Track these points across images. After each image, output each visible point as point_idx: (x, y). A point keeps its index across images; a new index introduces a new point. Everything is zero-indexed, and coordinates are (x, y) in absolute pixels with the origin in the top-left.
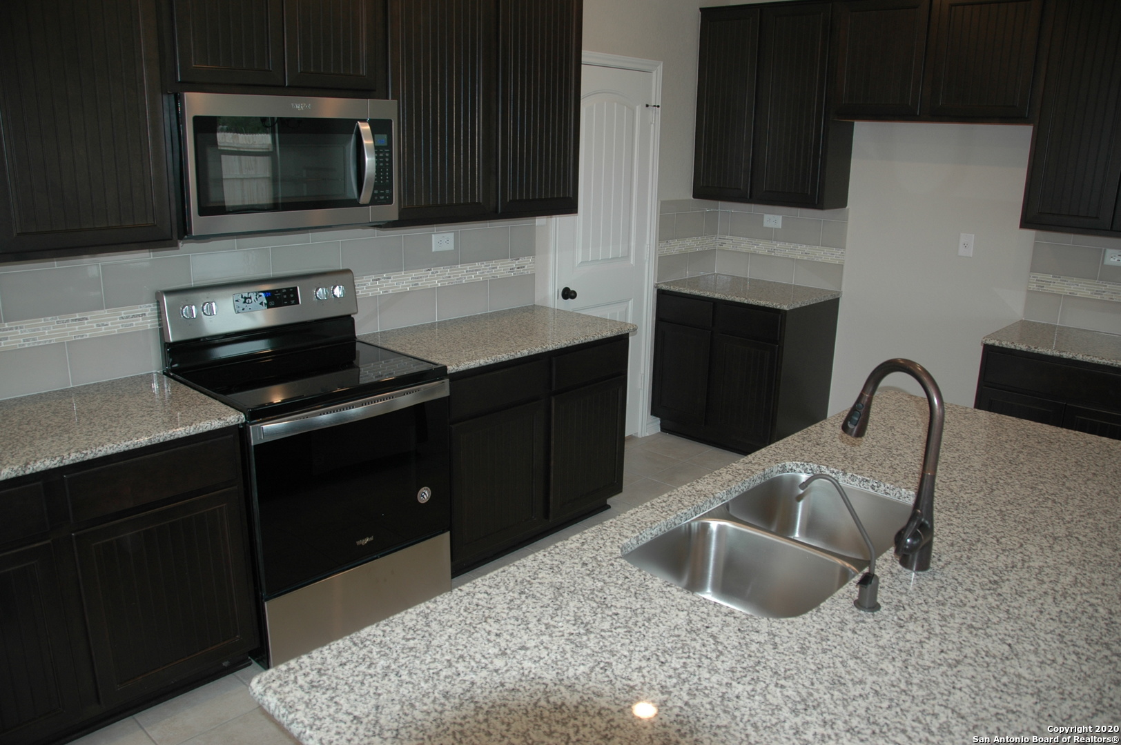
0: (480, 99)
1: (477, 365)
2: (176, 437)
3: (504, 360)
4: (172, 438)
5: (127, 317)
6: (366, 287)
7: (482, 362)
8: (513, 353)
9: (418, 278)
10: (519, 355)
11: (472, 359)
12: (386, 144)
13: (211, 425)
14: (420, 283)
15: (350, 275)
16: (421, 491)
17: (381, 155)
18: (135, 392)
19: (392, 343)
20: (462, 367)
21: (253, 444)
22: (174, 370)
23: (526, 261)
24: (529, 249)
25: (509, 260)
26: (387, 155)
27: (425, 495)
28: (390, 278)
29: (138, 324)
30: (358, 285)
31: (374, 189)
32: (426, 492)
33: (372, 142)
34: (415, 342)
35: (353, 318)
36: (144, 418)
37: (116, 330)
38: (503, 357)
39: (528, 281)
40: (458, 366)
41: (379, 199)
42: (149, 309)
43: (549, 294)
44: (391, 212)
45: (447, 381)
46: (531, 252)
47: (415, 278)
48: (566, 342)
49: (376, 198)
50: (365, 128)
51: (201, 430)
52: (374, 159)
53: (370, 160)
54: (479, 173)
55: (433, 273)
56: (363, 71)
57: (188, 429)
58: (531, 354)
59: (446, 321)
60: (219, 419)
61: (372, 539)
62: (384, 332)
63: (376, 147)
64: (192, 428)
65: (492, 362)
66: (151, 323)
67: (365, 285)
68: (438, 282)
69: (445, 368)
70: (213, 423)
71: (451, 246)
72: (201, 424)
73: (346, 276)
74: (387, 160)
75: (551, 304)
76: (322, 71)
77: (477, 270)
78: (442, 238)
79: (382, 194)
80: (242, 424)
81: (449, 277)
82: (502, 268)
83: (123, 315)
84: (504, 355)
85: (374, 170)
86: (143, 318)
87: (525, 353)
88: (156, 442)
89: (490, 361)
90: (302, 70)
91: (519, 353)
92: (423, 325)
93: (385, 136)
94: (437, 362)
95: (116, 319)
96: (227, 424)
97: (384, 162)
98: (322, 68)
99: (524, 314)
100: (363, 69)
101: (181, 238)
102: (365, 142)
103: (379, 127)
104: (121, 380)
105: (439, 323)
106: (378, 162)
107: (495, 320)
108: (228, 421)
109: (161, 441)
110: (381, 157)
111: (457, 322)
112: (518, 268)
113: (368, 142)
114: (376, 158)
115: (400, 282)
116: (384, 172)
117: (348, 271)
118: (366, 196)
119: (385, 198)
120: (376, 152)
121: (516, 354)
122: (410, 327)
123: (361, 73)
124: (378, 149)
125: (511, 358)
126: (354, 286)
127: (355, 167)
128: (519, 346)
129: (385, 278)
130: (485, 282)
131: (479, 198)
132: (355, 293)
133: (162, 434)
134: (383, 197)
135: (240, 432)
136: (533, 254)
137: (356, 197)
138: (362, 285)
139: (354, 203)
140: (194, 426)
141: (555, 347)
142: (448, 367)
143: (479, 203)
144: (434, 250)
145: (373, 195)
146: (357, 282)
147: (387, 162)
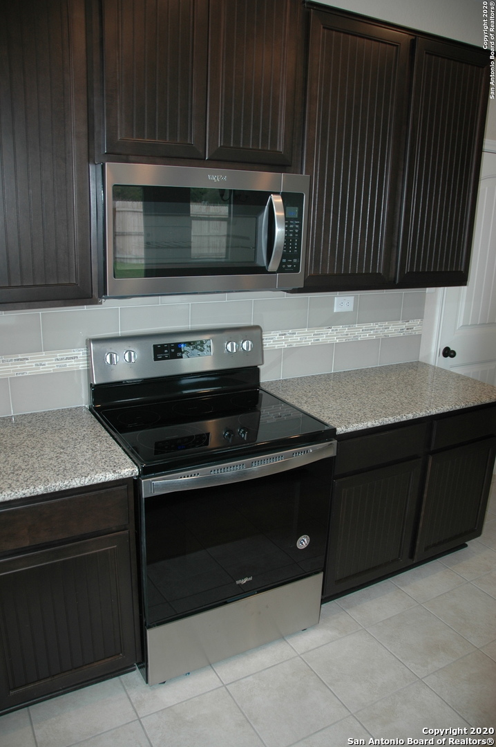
0: (388, 178)
1: (365, 427)
2: (71, 487)
3: (390, 423)
4: (67, 488)
5: (62, 359)
6: (272, 341)
7: (370, 424)
8: (399, 417)
9: (319, 334)
10: (404, 419)
11: (360, 421)
12: (297, 216)
13: (106, 477)
14: (321, 339)
15: (259, 331)
16: (300, 538)
17: (291, 226)
18: (58, 427)
19: (291, 394)
20: (351, 429)
21: (143, 496)
22: (95, 408)
23: (415, 323)
24: (418, 312)
25: (400, 322)
26: (297, 226)
27: (303, 542)
28: (295, 334)
29: (71, 365)
30: (266, 339)
31: (282, 258)
32: (305, 540)
33: (283, 214)
34: (311, 394)
35: (258, 369)
36: (51, 462)
37: (51, 369)
38: (389, 420)
39: (415, 341)
40: (347, 428)
41: (286, 267)
42: (81, 353)
43: (431, 354)
44: (298, 278)
45: (335, 442)
46: (420, 315)
47: (317, 335)
48: (448, 407)
49: (284, 266)
50: (277, 200)
51: (95, 482)
52: (283, 230)
53: (279, 231)
54: (382, 246)
55: (333, 330)
56: (280, 148)
57: (83, 480)
58: (415, 418)
59: (340, 372)
60: (114, 472)
61: (251, 579)
62: (285, 380)
63: (286, 219)
64: (87, 480)
65: (379, 425)
66: (82, 365)
67: (272, 339)
68: (337, 338)
69: (335, 430)
70: (107, 476)
71: (350, 308)
72: (96, 476)
73: (256, 332)
74: (297, 231)
75: (432, 362)
76: (241, 146)
77: (371, 330)
78: (343, 302)
79: (290, 263)
80: (137, 476)
81: (347, 335)
82: (393, 329)
83: (58, 357)
84: (390, 418)
85: (283, 240)
86: (77, 360)
87: (410, 416)
88: (52, 491)
89: (377, 424)
90: (222, 144)
91: (404, 417)
92: (320, 376)
93: (296, 210)
94: (327, 421)
95: (53, 360)
96: (121, 477)
97: (294, 233)
98: (241, 143)
99: (410, 371)
100: (280, 145)
101: (100, 297)
102: (276, 214)
103: (291, 200)
104: (53, 412)
105: (334, 374)
106: (287, 232)
107: (384, 376)
108: (122, 474)
109: (57, 490)
110: (291, 229)
111: (350, 375)
112: (408, 329)
113: (279, 214)
114: (286, 229)
115: (302, 337)
116: (293, 242)
117: (257, 327)
118: (273, 266)
119: (292, 267)
120: (286, 224)
121: (402, 417)
122: (309, 377)
123: (278, 150)
124: (288, 220)
125: (397, 421)
126: (262, 339)
127: (266, 237)
128: (405, 409)
129: (290, 334)
130: (377, 340)
131: (380, 269)
132: (262, 345)
133: (58, 484)
134: (290, 266)
135: (133, 484)
136: (422, 318)
137: (265, 265)
138: (270, 339)
139: (263, 270)
140: (89, 477)
141: (438, 412)
142: (338, 429)
143: (379, 273)
144: (335, 310)
145: (281, 263)
146: (264, 336)
147: (297, 233)
